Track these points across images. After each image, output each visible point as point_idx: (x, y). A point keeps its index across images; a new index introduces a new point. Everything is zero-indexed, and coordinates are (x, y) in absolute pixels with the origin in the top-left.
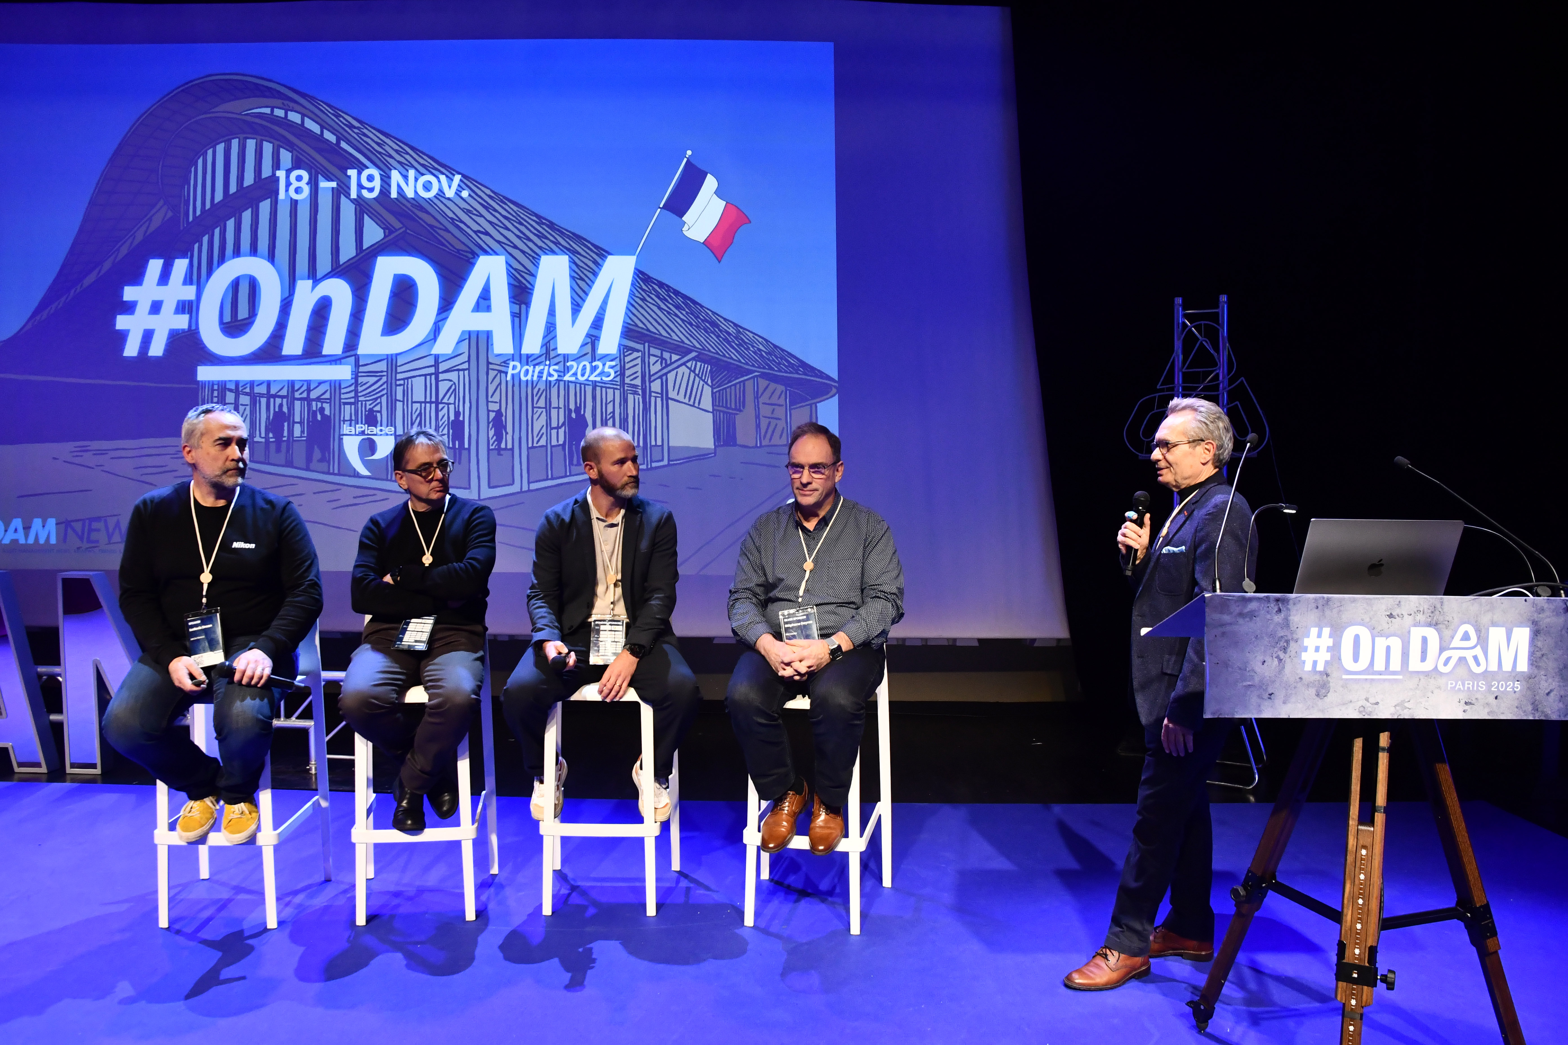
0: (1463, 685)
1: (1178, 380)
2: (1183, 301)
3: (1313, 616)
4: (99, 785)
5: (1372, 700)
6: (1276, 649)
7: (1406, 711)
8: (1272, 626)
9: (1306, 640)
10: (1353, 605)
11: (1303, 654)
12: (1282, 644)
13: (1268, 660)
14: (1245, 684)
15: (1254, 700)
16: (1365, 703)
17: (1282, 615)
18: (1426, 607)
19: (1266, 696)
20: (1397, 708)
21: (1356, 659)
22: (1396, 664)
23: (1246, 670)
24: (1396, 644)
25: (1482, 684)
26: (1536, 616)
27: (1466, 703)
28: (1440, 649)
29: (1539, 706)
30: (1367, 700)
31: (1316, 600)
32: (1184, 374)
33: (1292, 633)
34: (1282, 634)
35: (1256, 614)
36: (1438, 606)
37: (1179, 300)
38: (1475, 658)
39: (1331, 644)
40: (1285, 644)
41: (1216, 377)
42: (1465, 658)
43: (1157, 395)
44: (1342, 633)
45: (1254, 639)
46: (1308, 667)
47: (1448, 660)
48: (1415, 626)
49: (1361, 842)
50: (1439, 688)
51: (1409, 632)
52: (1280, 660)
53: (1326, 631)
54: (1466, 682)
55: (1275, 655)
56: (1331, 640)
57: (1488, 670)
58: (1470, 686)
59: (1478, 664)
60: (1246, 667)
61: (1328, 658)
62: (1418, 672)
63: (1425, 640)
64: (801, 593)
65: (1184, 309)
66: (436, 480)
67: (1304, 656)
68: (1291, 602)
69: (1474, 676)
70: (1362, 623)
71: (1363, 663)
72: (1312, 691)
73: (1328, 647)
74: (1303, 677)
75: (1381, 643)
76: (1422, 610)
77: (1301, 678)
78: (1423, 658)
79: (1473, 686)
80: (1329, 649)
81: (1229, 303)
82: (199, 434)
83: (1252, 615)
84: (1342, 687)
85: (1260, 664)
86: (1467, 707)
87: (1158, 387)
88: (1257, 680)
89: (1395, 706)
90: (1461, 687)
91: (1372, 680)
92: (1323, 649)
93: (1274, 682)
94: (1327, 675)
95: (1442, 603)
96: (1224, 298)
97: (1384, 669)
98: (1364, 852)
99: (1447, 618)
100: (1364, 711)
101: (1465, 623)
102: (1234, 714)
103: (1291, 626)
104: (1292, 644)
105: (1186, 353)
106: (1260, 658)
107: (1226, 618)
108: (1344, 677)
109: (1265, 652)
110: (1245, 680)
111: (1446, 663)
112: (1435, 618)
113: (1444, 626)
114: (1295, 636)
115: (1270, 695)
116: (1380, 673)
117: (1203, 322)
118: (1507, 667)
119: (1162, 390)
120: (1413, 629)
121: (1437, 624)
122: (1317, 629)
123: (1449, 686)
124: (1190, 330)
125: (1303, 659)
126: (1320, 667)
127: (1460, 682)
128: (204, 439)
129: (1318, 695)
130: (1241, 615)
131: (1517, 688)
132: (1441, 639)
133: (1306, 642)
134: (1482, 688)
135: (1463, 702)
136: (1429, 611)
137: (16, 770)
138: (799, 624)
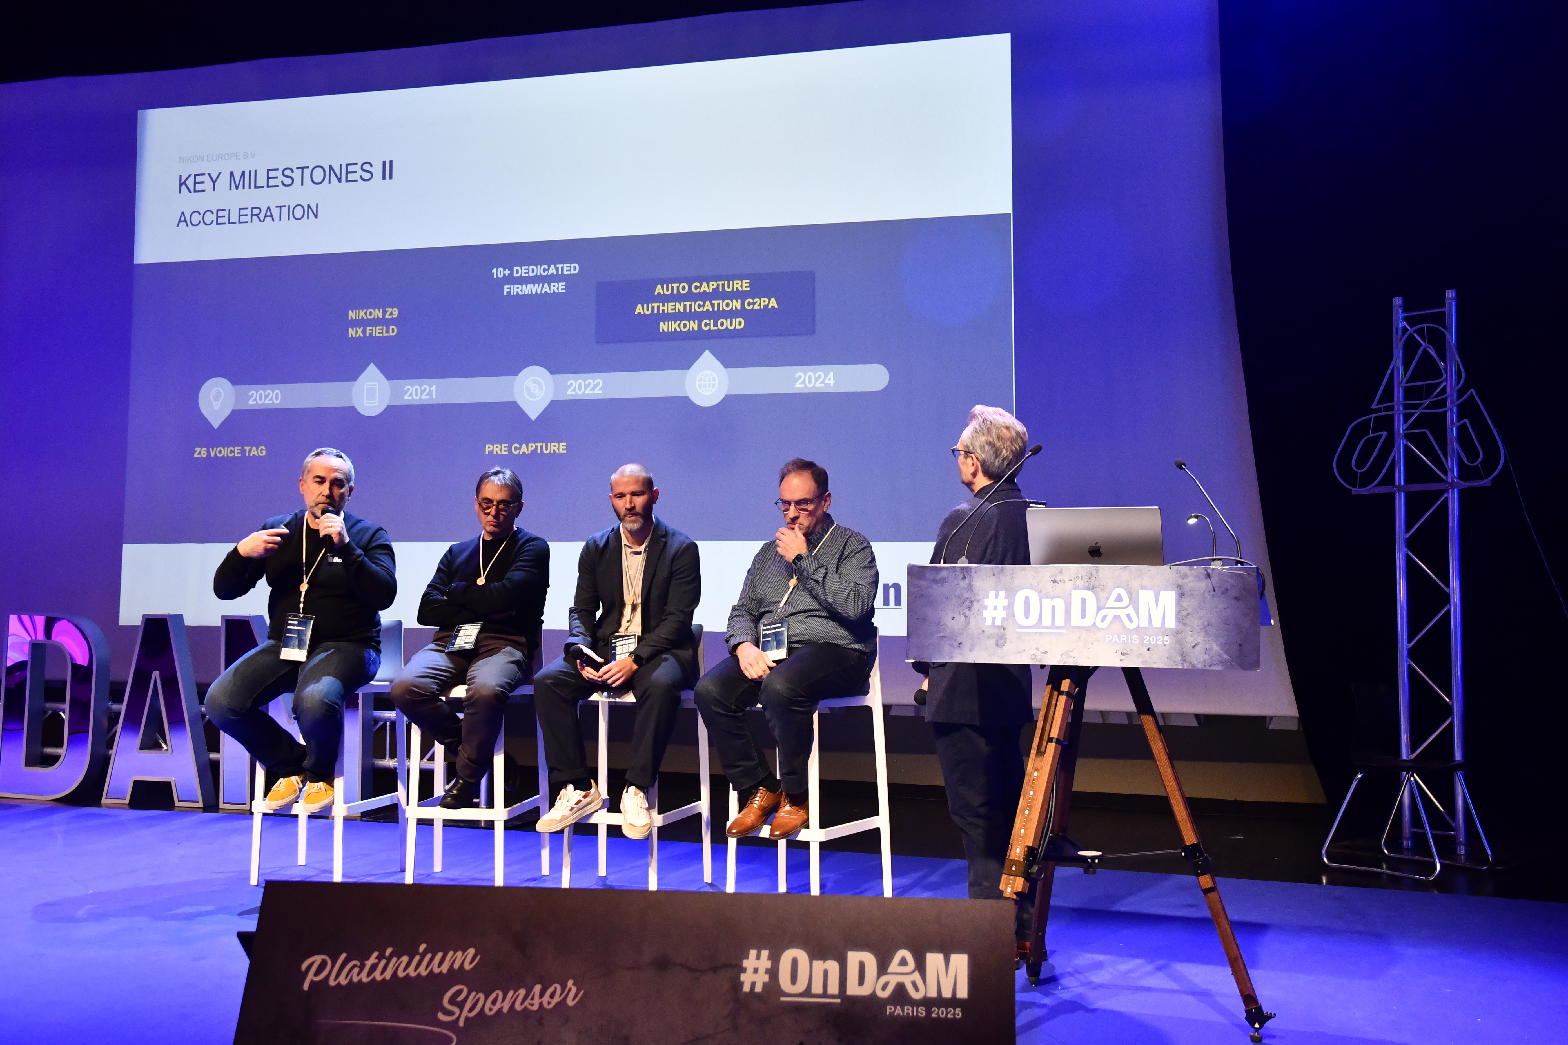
0: (1119, 638)
1: (1398, 397)
2: (1404, 302)
3: (991, 581)
5: (1042, 650)
6: (962, 608)
7: (1070, 659)
8: (958, 590)
9: (986, 601)
10: (1023, 572)
11: (984, 612)
12: (967, 603)
13: (957, 616)
14: (939, 635)
15: (947, 648)
16: (1036, 652)
17: (967, 581)
18: (1084, 574)
19: (956, 645)
20: (1063, 656)
21: (1027, 615)
22: (1060, 620)
23: (939, 624)
24: (1060, 604)
25: (1135, 638)
26: (1180, 582)
27: (1122, 654)
28: (1097, 608)
29: (1187, 657)
30: (1037, 649)
31: (992, 568)
32: (1406, 389)
33: (975, 595)
34: (967, 596)
35: (946, 580)
36: (1094, 573)
37: (1397, 301)
38: (1128, 616)
39: (1006, 604)
40: (970, 604)
41: (1444, 391)
42: (1119, 616)
43: (1372, 416)
44: (1015, 595)
45: (945, 600)
46: (989, 622)
47: (1105, 617)
48: (1075, 589)
49: (1035, 766)
50: (1098, 640)
51: (1070, 594)
52: (966, 617)
53: (1002, 593)
54: (1121, 636)
55: (962, 613)
56: (1007, 600)
57: (1140, 626)
58: (1125, 639)
59: (1131, 621)
60: (940, 622)
61: (1005, 615)
62: (1079, 627)
63: (1084, 601)
64: (782, 605)
65: (1404, 311)
66: (492, 516)
67: (985, 613)
68: (973, 570)
69: (1128, 631)
70: (1031, 587)
71: (1033, 619)
72: (992, 642)
73: (1004, 606)
74: (985, 630)
75: (1047, 603)
76: (1080, 576)
77: (983, 631)
78: (1083, 616)
79: (1128, 639)
80: (1005, 608)
81: (1459, 299)
83: (943, 581)
84: (1017, 638)
85: (951, 619)
86: (1123, 657)
87: (1373, 407)
88: (948, 631)
89: (1061, 655)
90: (1117, 640)
91: (1041, 633)
92: (1000, 608)
93: (961, 634)
94: (1004, 629)
95: (1097, 571)
96: (1450, 294)
97: (1051, 625)
98: (1036, 774)
99: (1102, 583)
100: (1036, 659)
101: (1117, 587)
102: (932, 659)
103: (974, 590)
104: (975, 603)
105: (1406, 365)
106: (951, 615)
107: (923, 583)
108: (1018, 630)
109: (954, 610)
110: (939, 633)
111: (1103, 620)
112: (1091, 583)
113: (1100, 590)
114: (977, 598)
115: (960, 644)
116: (1047, 628)
117: (1425, 325)
118: (1157, 623)
119: (1378, 410)
120: (1074, 593)
121: (1093, 588)
122: (994, 592)
123: (1107, 639)
124: (1411, 335)
125: (984, 616)
126: (998, 623)
127: (1116, 636)
128: (309, 475)
129: (997, 645)
130: (935, 581)
131: (1167, 641)
132: (1098, 600)
133: (986, 602)
134: (1135, 641)
135: (1119, 653)
136: (1087, 577)
137: (177, 804)
138: (774, 631)
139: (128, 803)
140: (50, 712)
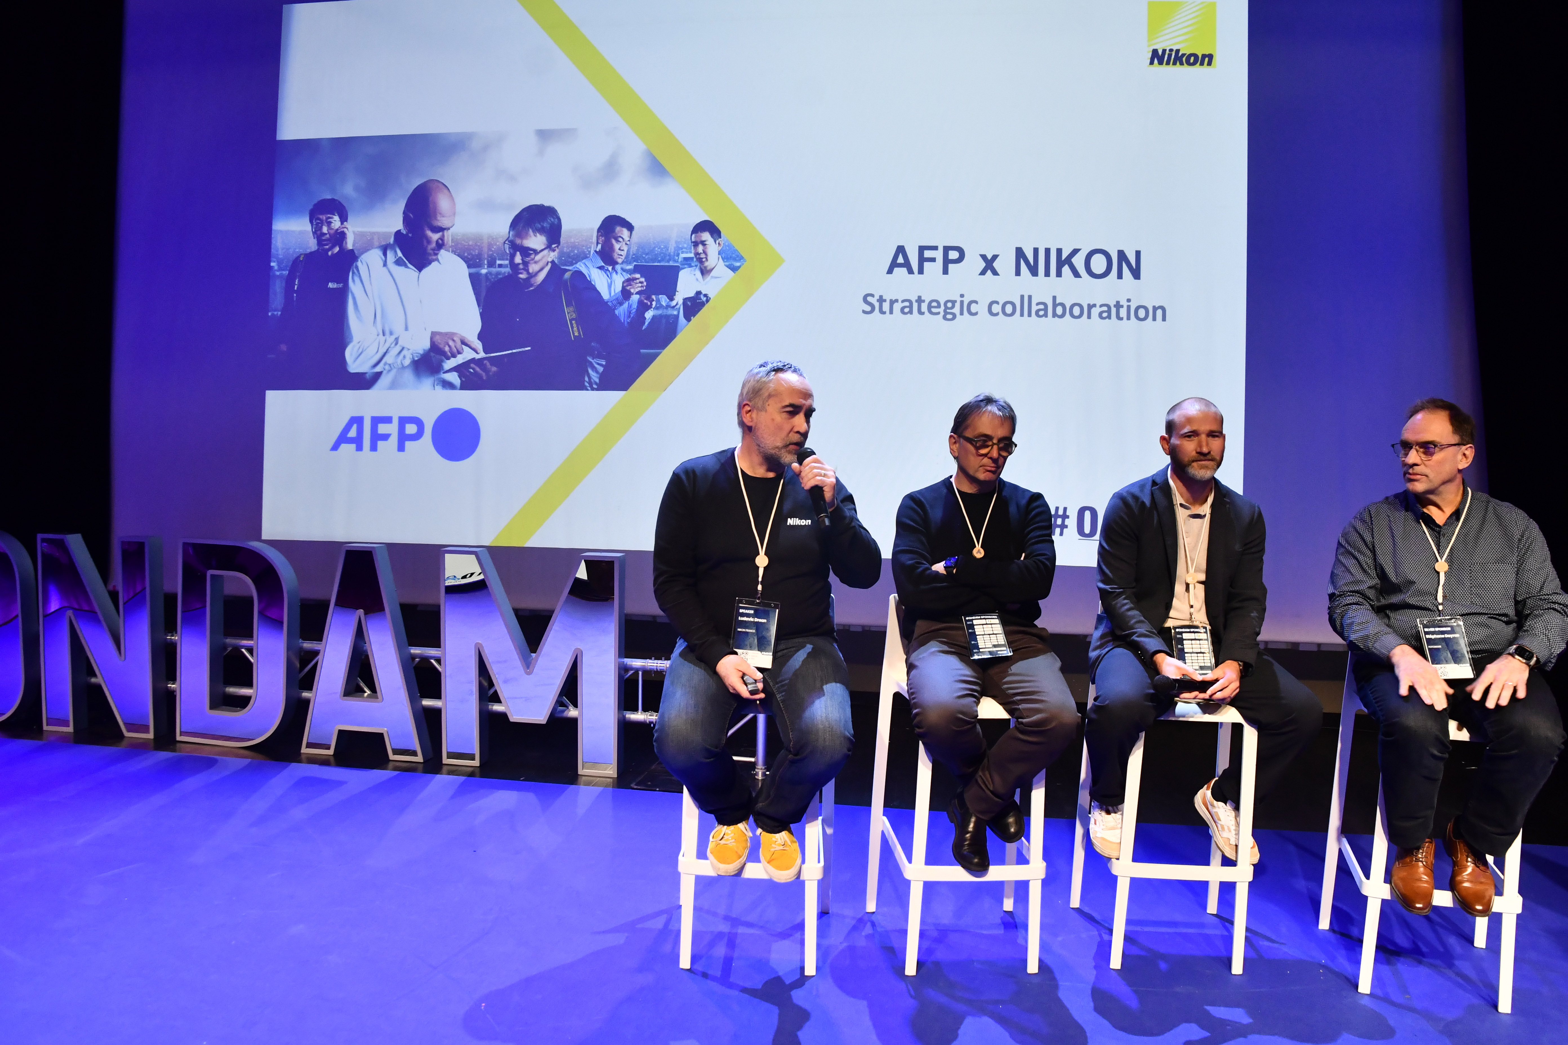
4: (477, 779)
64: (1440, 599)
66: (991, 458)
82: (767, 394)
128: (771, 402)
137: (392, 757)
138: (1443, 636)
139: (332, 754)
140: (230, 649)
